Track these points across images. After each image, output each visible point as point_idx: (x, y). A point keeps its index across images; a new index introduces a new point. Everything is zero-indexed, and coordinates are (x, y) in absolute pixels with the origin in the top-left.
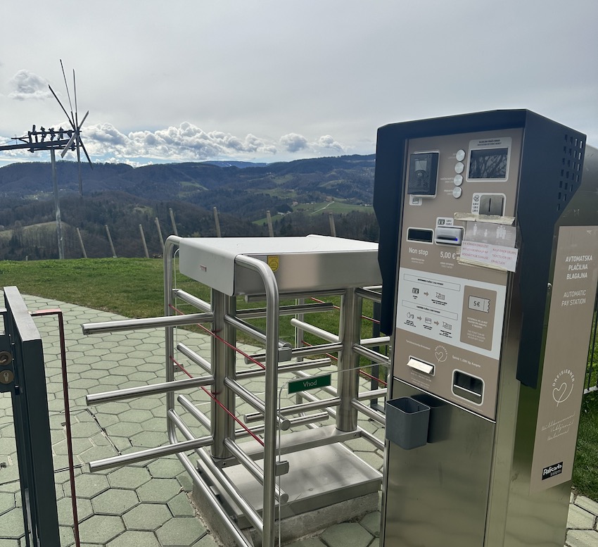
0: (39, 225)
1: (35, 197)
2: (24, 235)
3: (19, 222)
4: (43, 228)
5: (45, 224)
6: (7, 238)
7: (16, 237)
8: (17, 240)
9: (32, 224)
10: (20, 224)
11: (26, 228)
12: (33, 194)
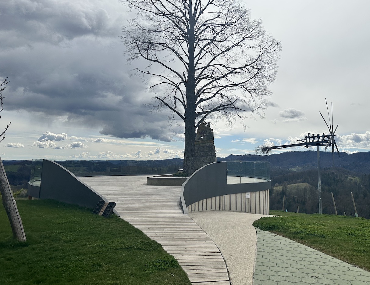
0: (296, 185)
1: (294, 169)
2: (288, 189)
3: (286, 182)
4: (298, 186)
5: (299, 184)
6: (280, 191)
7: (284, 190)
8: (284, 192)
9: (292, 184)
10: (286, 183)
11: (289, 185)
12: (293, 168)
